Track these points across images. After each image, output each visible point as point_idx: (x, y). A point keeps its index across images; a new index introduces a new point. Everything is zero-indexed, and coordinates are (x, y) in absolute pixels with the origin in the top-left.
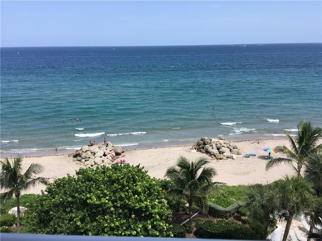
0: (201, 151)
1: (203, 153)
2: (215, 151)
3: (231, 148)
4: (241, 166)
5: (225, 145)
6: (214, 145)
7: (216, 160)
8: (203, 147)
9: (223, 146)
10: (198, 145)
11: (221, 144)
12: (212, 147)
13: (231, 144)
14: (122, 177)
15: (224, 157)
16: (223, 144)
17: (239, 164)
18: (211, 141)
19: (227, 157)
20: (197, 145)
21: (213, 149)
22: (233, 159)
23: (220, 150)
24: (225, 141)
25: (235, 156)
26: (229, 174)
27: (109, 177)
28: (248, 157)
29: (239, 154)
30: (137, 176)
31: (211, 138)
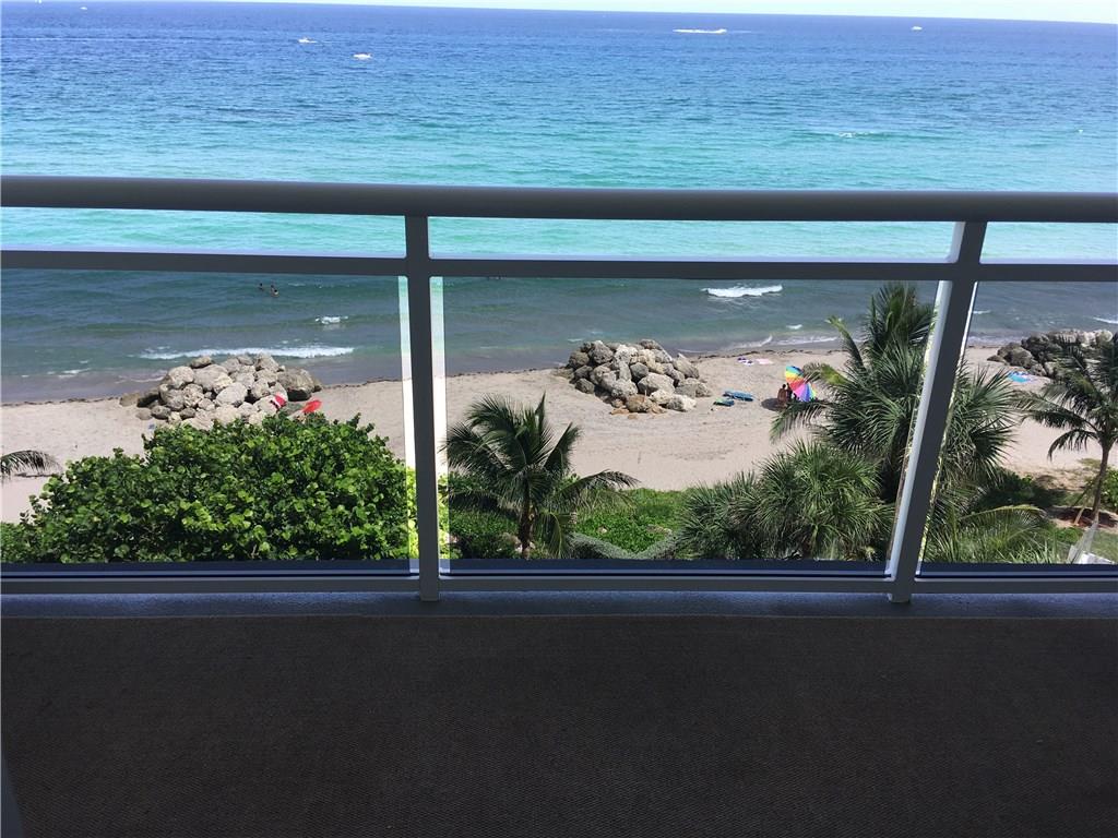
0: (579, 387)
1: (586, 392)
2: (626, 385)
3: (678, 377)
4: (706, 431)
5: (659, 367)
6: (623, 366)
7: (627, 414)
8: (588, 372)
9: (651, 370)
10: (573, 366)
11: (645, 363)
12: (618, 374)
13: (679, 363)
14: (296, 452)
15: (654, 405)
16: (652, 364)
17: (699, 425)
18: (615, 351)
19: (664, 406)
20: (568, 367)
21: (618, 378)
22: (682, 411)
23: (643, 381)
24: (660, 354)
25: (688, 402)
26: (665, 456)
27: (256, 453)
28: (730, 404)
29: (703, 396)
30: (349, 450)
31: (615, 345)
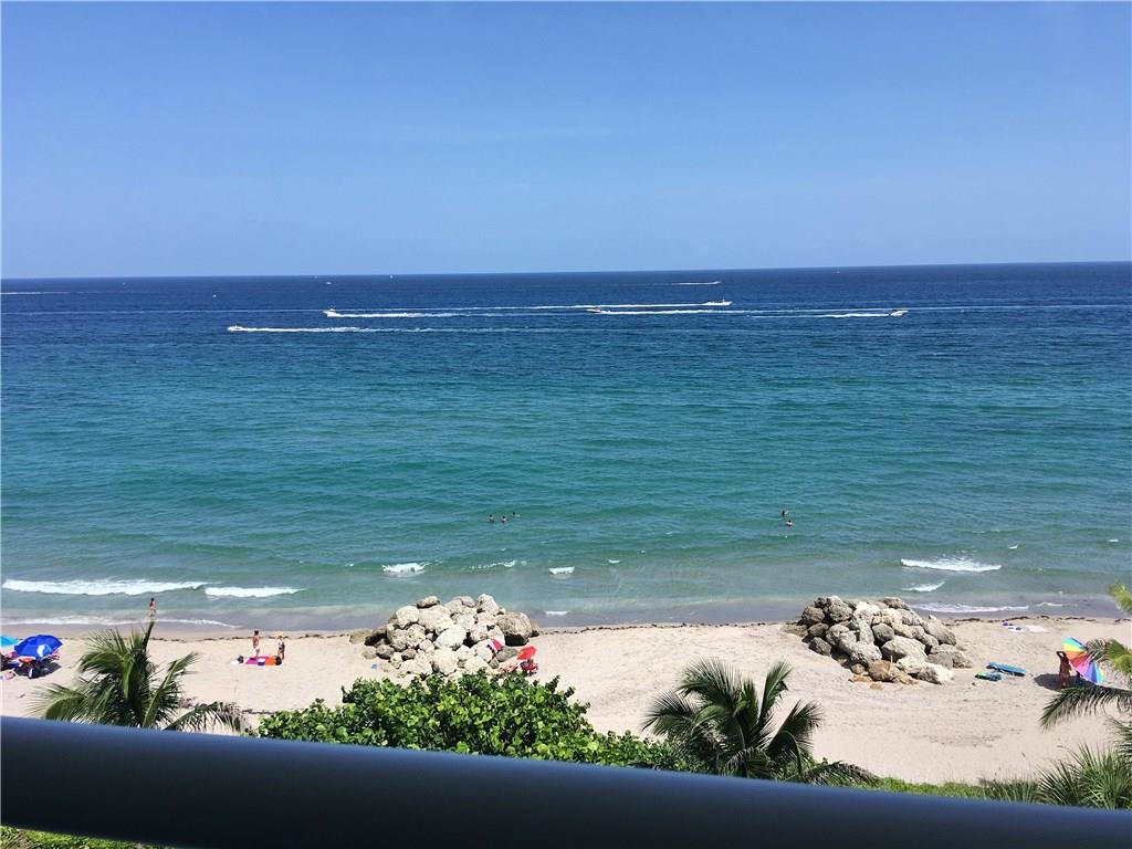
2: (868, 649)
3: (931, 643)
4: (967, 710)
5: (907, 630)
6: (864, 626)
7: (869, 683)
8: (824, 630)
9: (897, 633)
10: (806, 622)
11: (889, 624)
12: (858, 635)
15: (901, 674)
16: (898, 626)
18: (854, 609)
19: (914, 676)
21: (858, 640)
22: (936, 683)
23: (887, 645)
24: (907, 615)
25: (943, 673)
26: (916, 738)
28: (997, 678)
29: (962, 666)
30: (543, 718)
31: (854, 601)
